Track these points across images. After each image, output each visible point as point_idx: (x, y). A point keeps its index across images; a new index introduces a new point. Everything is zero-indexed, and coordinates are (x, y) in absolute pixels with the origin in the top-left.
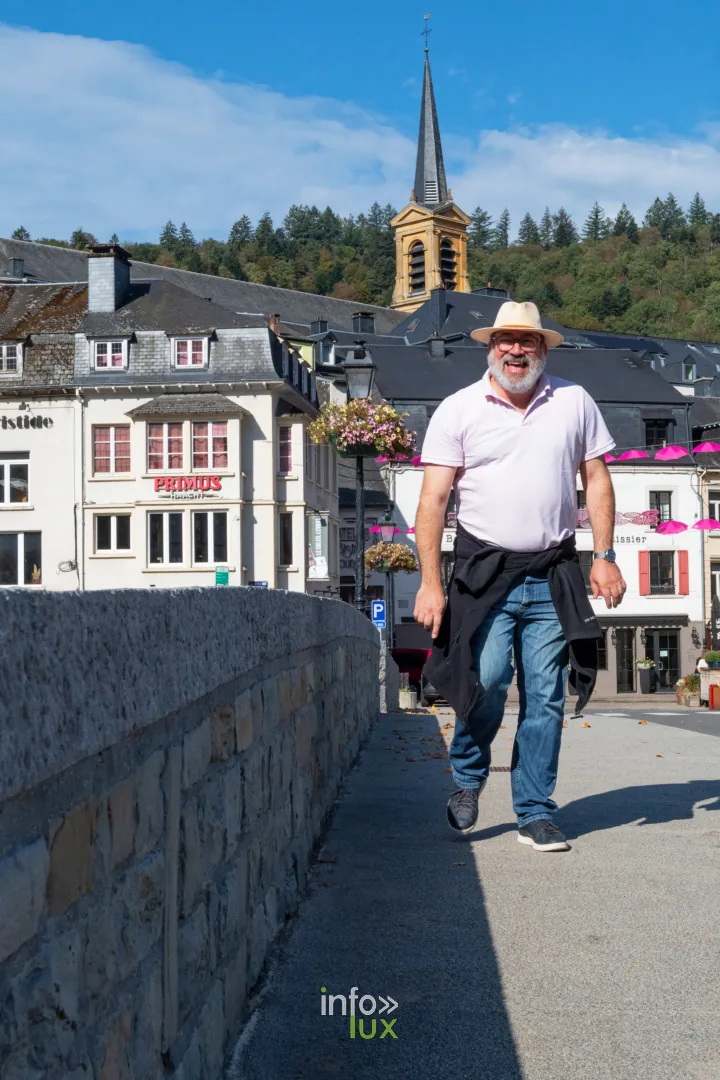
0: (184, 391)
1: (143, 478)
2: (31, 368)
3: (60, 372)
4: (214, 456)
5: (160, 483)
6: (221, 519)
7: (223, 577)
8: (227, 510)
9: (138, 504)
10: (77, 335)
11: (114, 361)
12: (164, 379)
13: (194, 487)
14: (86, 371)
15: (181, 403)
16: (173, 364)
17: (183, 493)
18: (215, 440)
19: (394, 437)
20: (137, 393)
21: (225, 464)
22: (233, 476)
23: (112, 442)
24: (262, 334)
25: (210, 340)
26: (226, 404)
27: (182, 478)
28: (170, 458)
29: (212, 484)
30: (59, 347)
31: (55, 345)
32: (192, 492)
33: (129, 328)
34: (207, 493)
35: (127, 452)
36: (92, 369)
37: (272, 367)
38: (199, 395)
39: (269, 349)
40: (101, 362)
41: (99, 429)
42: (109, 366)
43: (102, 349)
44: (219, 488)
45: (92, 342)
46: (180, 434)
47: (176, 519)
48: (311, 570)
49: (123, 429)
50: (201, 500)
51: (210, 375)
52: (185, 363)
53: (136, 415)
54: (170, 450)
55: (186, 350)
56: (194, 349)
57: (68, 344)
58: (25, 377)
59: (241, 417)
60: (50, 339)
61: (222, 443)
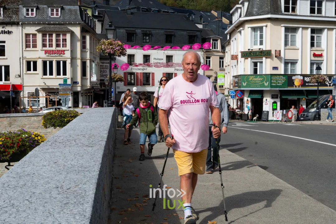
0: (54, 24)
1: (41, 50)
2: (6, 15)
3: (14, 17)
4: (63, 44)
5: (46, 52)
6: (65, 63)
7: (65, 81)
8: (67, 60)
9: (39, 58)
10: (20, 6)
11: (32, 14)
12: (47, 20)
13: (56, 53)
14: (23, 17)
15: (52, 28)
16: (50, 16)
17: (53, 55)
18: (63, 39)
19: (120, 50)
20: (39, 24)
21: (66, 47)
22: (68, 50)
23: (31, 39)
24: (77, 8)
25: (61, 9)
26: (66, 29)
27: (53, 51)
28: (49, 44)
29: (62, 53)
30: (14, 9)
31: (13, 9)
32: (56, 55)
33: (36, 4)
34: (60, 55)
35: (36, 42)
36: (25, 17)
37: (80, 18)
38: (58, 26)
39: (79, 12)
40: (28, 14)
41: (27, 35)
42: (30, 16)
43: (28, 10)
44: (64, 54)
45: (25, 8)
46: (52, 37)
47: (51, 63)
48: (92, 78)
49: (34, 35)
50: (59, 57)
51: (61, 20)
52: (54, 16)
53: (38, 31)
54: (49, 42)
55: (54, 12)
56: (56, 12)
57: (17, 8)
58: (4, 18)
59: (71, 32)
60: (12, 7)
61: (65, 40)
